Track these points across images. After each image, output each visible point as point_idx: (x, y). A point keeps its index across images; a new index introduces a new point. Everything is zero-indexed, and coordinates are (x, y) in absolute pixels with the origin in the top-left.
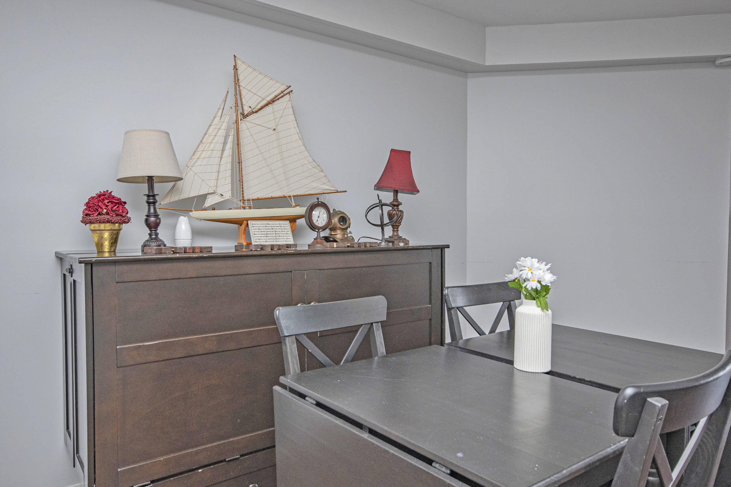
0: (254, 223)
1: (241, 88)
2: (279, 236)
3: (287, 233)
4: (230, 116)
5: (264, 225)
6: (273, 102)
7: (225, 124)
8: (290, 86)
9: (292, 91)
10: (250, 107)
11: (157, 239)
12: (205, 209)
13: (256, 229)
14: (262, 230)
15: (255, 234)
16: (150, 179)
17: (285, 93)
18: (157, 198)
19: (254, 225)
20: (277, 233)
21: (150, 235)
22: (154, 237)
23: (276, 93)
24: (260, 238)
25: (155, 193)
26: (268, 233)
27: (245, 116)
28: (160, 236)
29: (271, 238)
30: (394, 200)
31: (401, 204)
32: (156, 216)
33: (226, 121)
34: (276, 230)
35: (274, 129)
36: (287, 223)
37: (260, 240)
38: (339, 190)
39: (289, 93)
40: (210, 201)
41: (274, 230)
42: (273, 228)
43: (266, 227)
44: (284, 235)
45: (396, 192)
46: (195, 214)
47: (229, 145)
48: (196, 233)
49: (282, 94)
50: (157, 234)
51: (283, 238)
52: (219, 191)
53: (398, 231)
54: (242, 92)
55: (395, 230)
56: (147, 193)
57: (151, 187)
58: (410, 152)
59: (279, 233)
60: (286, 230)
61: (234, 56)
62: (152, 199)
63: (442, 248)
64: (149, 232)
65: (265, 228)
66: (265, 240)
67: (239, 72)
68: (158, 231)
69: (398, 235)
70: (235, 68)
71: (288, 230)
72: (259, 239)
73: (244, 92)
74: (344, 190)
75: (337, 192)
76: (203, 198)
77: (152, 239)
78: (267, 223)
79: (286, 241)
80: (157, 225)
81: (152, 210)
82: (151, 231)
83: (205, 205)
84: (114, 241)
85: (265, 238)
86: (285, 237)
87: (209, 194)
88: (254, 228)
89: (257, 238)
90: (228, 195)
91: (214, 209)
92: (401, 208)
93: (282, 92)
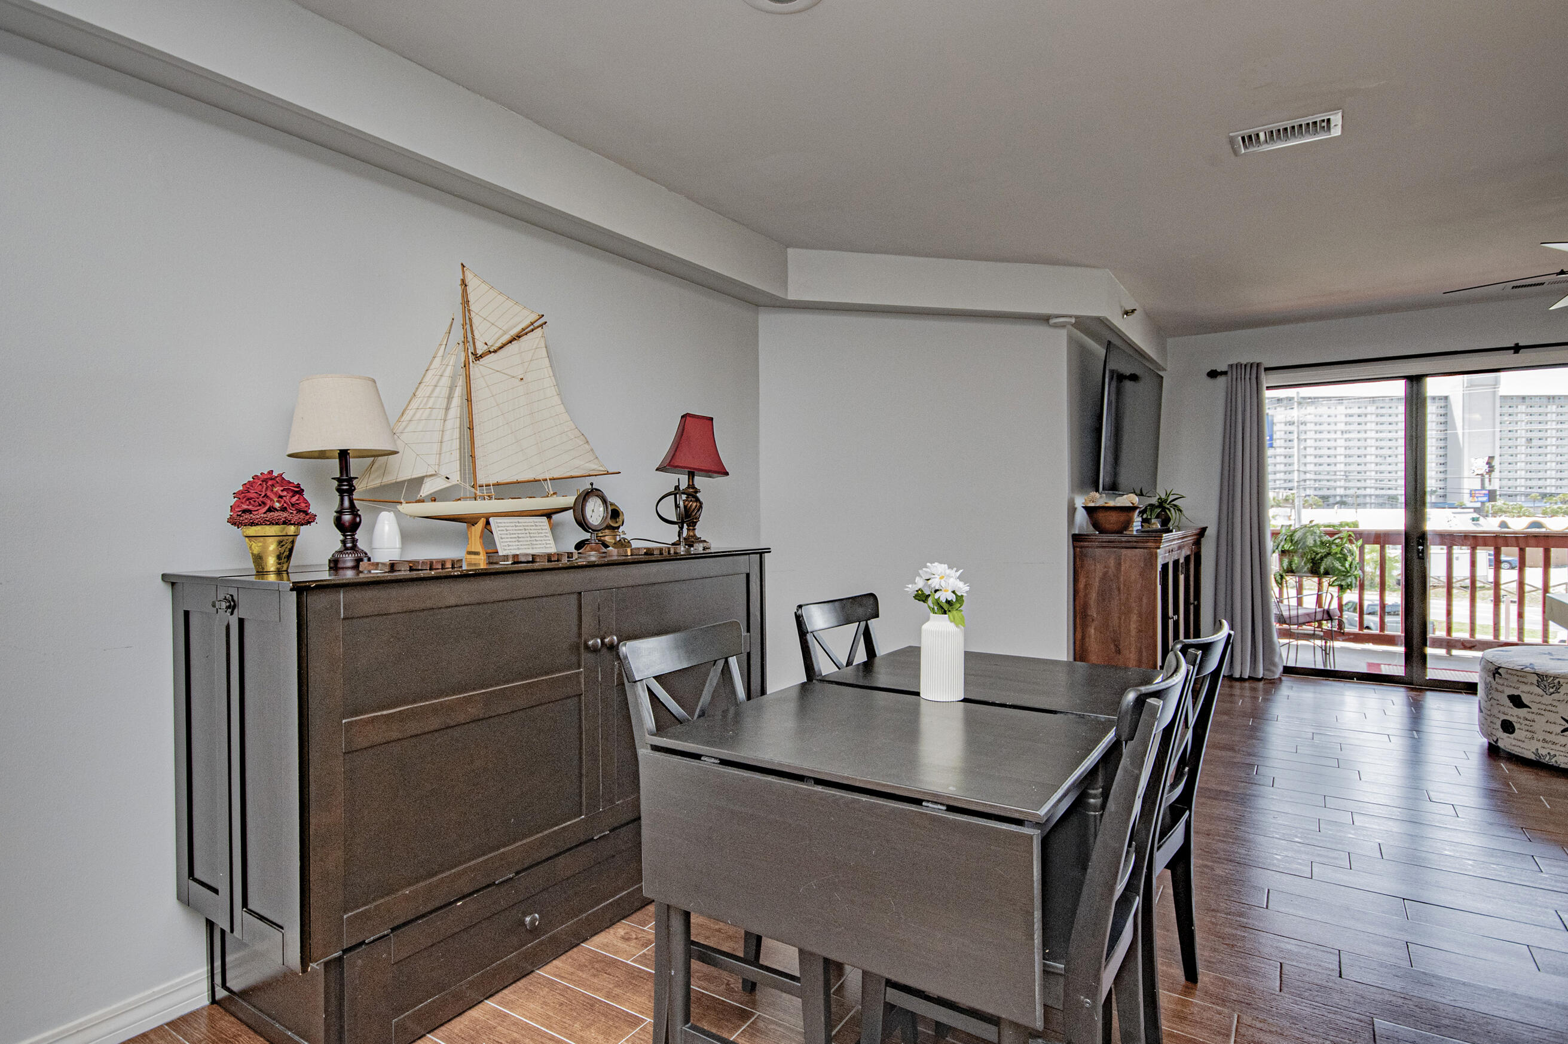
0: (499, 521)
1: (473, 314)
2: (536, 540)
3: (546, 536)
4: (457, 356)
5: (513, 524)
6: (519, 337)
7: (449, 368)
8: (543, 316)
9: (546, 323)
10: (486, 344)
11: (354, 548)
12: (422, 501)
13: (503, 530)
14: (511, 532)
15: (502, 538)
16: (344, 455)
17: (536, 325)
18: (355, 483)
19: (500, 525)
20: (531, 535)
21: (344, 542)
22: (350, 546)
23: (523, 325)
24: (510, 544)
25: (352, 476)
26: (520, 536)
27: (478, 357)
28: (360, 545)
29: (524, 543)
30: (689, 485)
31: (699, 491)
32: (353, 510)
33: (451, 363)
34: (531, 531)
35: (522, 379)
36: (543, 520)
37: (510, 548)
38: (610, 471)
39: (541, 326)
40: (428, 488)
41: (526, 532)
42: (526, 528)
43: (516, 526)
44: (542, 539)
45: (691, 475)
46: (405, 508)
47: (456, 401)
48: (407, 537)
49: (532, 327)
50: (354, 542)
51: (540, 542)
52: (444, 472)
53: (694, 529)
54: (474, 320)
55: (691, 528)
56: (338, 475)
57: (344, 466)
58: (712, 419)
59: (535, 535)
60: (544, 531)
61: (462, 264)
62: (346, 485)
63: (761, 553)
64: (342, 538)
65: (514, 528)
66: (516, 547)
67: (469, 289)
68: (356, 536)
69: (695, 535)
70: (464, 283)
71: (546, 531)
72: (509, 546)
73: (476, 321)
74: (617, 471)
75: (608, 473)
76: (419, 481)
77: (346, 549)
78: (516, 521)
79: (546, 548)
80: (355, 526)
81: (346, 503)
82: (345, 536)
83: (421, 494)
84: (286, 555)
85: (517, 543)
86: (544, 542)
87: (426, 476)
88: (500, 529)
89: (506, 544)
90: (455, 479)
91: (434, 500)
92: (699, 497)
93: (532, 324)
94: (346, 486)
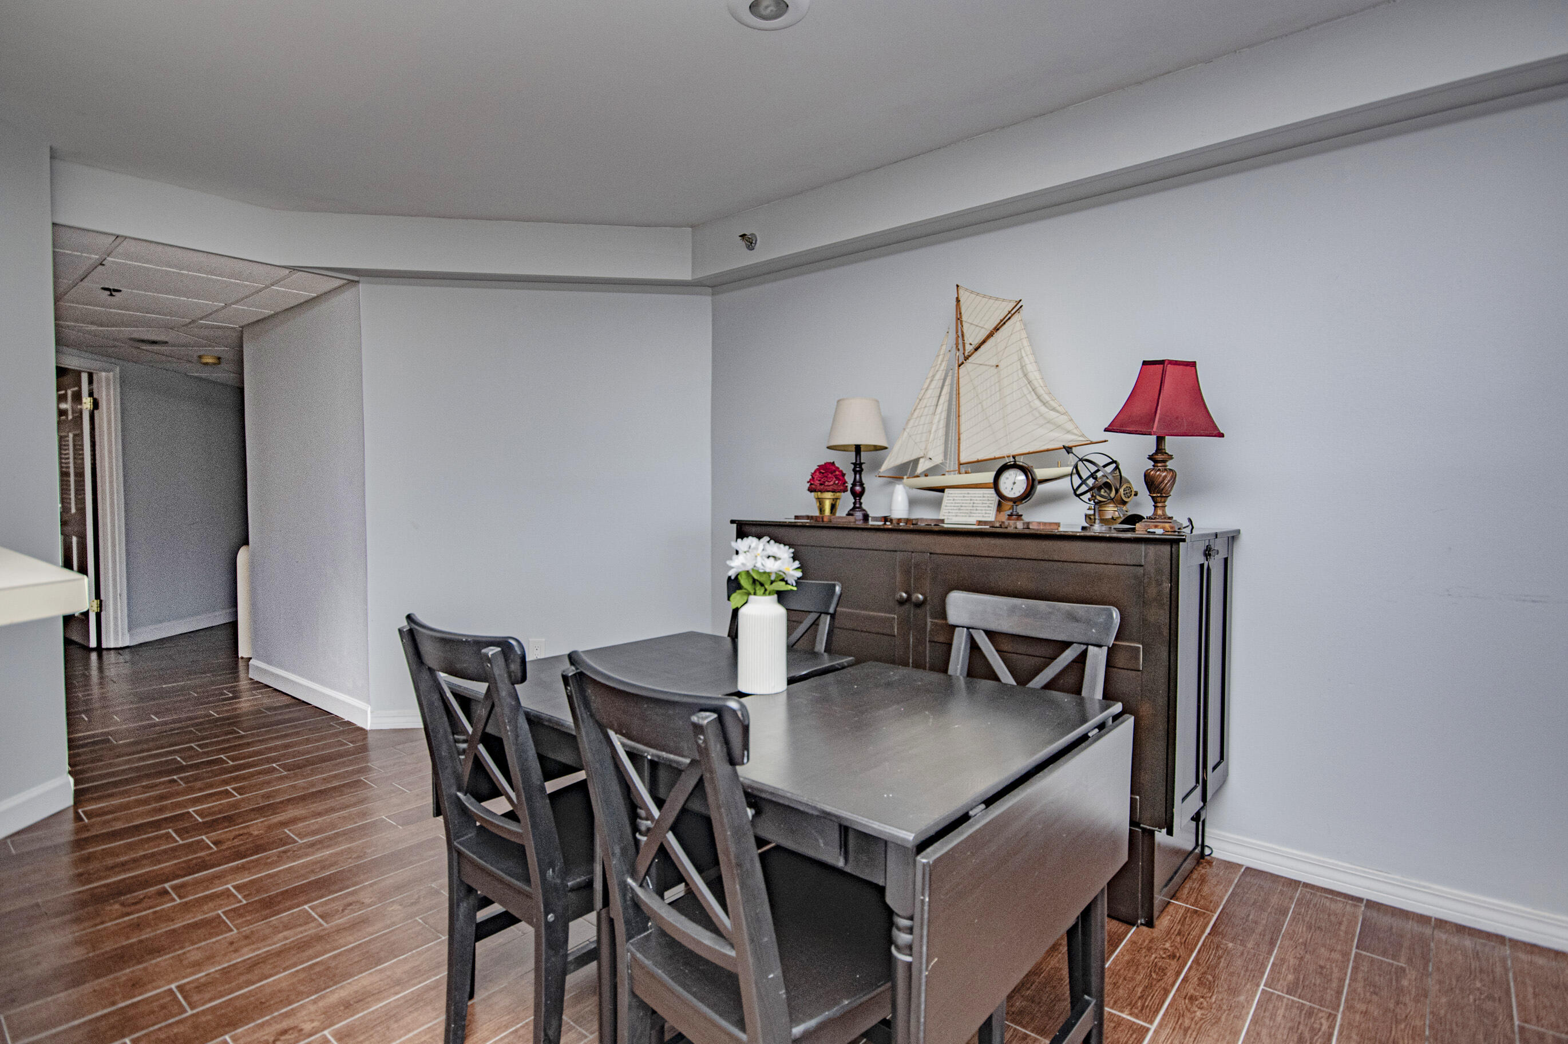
0: (952, 492)
1: (964, 323)
2: (977, 510)
4: (950, 362)
5: (964, 495)
6: (997, 330)
7: (940, 372)
8: (1021, 301)
9: (1021, 307)
10: (972, 344)
11: (860, 508)
12: (918, 476)
13: (952, 500)
14: (958, 502)
15: (947, 506)
16: (858, 449)
17: (1013, 312)
18: (863, 466)
19: (951, 495)
20: (975, 505)
21: (855, 503)
22: (857, 507)
23: (1001, 317)
24: (950, 511)
25: (861, 462)
26: (963, 505)
27: (966, 358)
28: (864, 506)
29: (965, 511)
30: (1159, 449)
31: (1171, 457)
32: (862, 485)
33: (942, 368)
34: (976, 501)
35: (997, 367)
36: (991, 492)
37: (950, 514)
38: (1094, 440)
39: (1017, 312)
40: (922, 467)
41: (973, 501)
42: (973, 498)
43: (966, 497)
44: (984, 509)
46: (909, 482)
48: (913, 502)
50: (861, 504)
51: (981, 511)
52: (932, 454)
54: (964, 328)
56: (855, 462)
57: (858, 456)
59: (979, 505)
60: (990, 502)
61: (958, 286)
64: (854, 501)
65: (963, 498)
67: (962, 303)
68: (862, 500)
69: (1164, 514)
70: (958, 300)
71: (992, 502)
73: (966, 327)
74: (1103, 439)
75: (1091, 443)
76: (916, 462)
78: (968, 492)
79: (984, 516)
80: (861, 493)
81: (858, 480)
82: (855, 499)
83: (917, 471)
84: (833, 507)
85: (958, 511)
86: (985, 511)
87: (920, 458)
88: (950, 498)
89: (946, 513)
90: (938, 459)
91: (926, 476)
92: (1170, 465)
93: (1009, 312)
94: (858, 468)
